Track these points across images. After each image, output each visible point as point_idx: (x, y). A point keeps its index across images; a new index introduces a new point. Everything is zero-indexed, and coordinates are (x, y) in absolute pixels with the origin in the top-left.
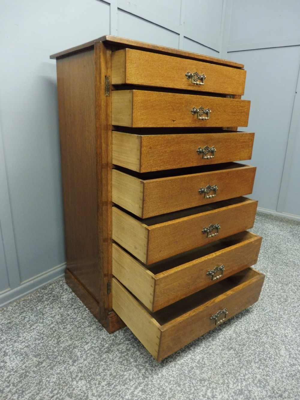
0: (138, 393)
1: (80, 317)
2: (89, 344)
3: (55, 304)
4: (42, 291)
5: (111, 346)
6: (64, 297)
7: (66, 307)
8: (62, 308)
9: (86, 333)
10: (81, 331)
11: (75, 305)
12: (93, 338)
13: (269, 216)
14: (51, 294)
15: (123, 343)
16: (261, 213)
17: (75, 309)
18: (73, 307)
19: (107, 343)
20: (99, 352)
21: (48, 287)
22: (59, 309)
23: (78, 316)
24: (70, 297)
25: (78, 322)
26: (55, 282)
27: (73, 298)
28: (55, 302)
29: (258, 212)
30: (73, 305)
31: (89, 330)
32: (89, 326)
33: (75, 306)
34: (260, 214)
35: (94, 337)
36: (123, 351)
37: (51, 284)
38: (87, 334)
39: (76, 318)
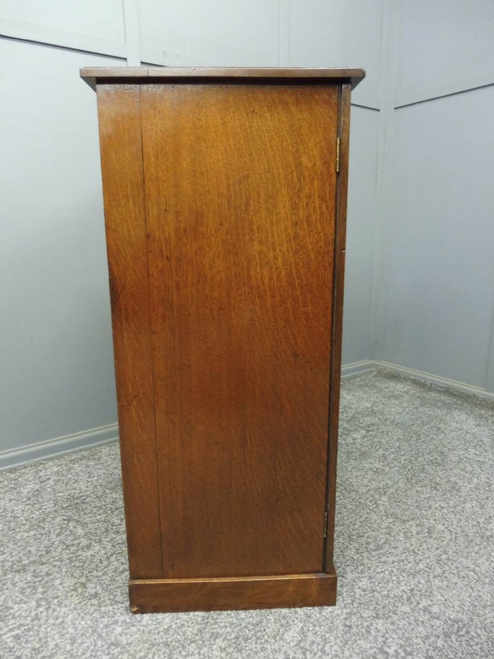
0: (8, 638)
1: (24, 517)
2: (4, 556)
3: (9, 494)
4: (8, 475)
5: (30, 563)
6: (28, 486)
7: (20, 500)
8: (13, 501)
9: (14, 539)
10: (9, 536)
11: (33, 499)
12: (17, 549)
13: (470, 397)
14: (15, 480)
15: (49, 563)
16: (457, 391)
17: (29, 504)
18: (28, 502)
19: (28, 560)
20: (7, 568)
21: (19, 470)
22: (8, 502)
23: (24, 515)
24: (36, 489)
25: (16, 524)
26: (33, 465)
27: (38, 490)
28: (11, 491)
29: (453, 389)
30: (30, 499)
31: (22, 536)
32: (26, 530)
33: (32, 501)
34: (456, 393)
35: (18, 547)
36: (40, 574)
37: (25, 467)
38: (14, 541)
39: (19, 517)
